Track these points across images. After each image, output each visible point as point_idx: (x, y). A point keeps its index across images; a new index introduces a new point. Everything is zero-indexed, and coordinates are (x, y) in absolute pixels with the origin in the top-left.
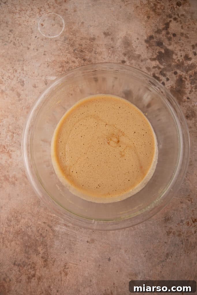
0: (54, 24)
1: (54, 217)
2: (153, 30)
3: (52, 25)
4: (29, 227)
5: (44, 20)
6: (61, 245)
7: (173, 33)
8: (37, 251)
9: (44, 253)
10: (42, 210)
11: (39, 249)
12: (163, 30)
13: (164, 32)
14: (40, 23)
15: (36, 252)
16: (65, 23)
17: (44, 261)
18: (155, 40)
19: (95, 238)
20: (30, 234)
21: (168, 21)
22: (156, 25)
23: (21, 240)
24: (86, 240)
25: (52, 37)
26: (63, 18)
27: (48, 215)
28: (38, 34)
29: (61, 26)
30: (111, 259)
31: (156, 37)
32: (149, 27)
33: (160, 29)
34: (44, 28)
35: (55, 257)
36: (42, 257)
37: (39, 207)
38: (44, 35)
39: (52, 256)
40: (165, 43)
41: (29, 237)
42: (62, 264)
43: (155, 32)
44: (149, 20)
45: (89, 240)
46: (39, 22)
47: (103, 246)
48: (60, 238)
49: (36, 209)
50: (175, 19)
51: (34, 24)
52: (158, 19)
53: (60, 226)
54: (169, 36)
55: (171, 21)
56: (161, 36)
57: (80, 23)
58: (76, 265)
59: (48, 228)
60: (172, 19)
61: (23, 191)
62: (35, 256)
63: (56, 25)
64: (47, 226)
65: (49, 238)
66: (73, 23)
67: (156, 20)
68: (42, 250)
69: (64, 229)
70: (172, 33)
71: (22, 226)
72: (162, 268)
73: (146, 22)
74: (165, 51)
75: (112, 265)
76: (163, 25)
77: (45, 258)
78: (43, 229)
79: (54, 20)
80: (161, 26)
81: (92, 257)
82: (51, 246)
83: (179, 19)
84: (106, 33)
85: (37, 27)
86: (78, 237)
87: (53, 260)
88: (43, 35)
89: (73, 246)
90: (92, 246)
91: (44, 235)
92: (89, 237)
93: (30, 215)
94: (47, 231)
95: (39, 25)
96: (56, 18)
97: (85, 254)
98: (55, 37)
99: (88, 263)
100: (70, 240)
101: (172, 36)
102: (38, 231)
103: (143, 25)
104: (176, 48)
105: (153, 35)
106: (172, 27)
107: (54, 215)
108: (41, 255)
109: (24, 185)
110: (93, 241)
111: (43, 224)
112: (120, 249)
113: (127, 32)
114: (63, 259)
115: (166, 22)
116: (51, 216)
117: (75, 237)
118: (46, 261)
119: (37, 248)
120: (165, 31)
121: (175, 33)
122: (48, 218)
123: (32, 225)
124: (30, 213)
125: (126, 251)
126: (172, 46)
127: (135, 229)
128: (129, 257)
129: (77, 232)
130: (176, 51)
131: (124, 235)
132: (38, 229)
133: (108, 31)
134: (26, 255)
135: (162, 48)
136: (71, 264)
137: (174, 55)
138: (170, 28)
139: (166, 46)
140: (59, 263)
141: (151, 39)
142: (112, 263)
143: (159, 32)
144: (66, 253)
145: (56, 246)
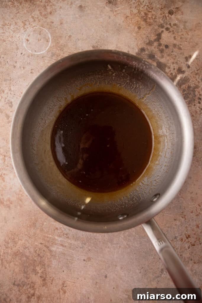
0: (40, 39)
1: (50, 237)
2: (145, 42)
3: (38, 40)
4: (26, 248)
5: (30, 35)
6: (59, 264)
7: (166, 44)
8: (36, 271)
9: (42, 273)
10: (38, 232)
11: (38, 269)
12: (155, 41)
13: (156, 44)
14: (25, 39)
15: (34, 272)
16: (51, 37)
17: (43, 280)
18: (147, 52)
19: (92, 256)
20: (28, 254)
21: (160, 32)
22: (147, 37)
23: (20, 261)
24: (83, 259)
25: (39, 53)
26: (49, 32)
27: (45, 236)
28: (24, 50)
29: (47, 41)
30: (107, 276)
31: (148, 49)
32: (140, 39)
33: (151, 41)
34: (30, 43)
35: (53, 276)
36: (41, 277)
37: (35, 228)
38: (30, 52)
39: (50, 274)
40: (157, 55)
41: (27, 257)
42: (61, 282)
43: (147, 44)
44: (140, 31)
45: (85, 259)
46: (24, 37)
47: (99, 264)
48: (57, 258)
49: (33, 230)
50: (167, 29)
51: (19, 39)
52: (149, 30)
53: (56, 246)
54: (161, 47)
55: (162, 31)
56: (153, 48)
57: (67, 37)
58: (74, 282)
59: (45, 249)
60: (164, 29)
61: (18, 214)
62: (34, 276)
63: (42, 40)
64: (44, 246)
65: (47, 258)
66: (60, 37)
67: (148, 31)
68: (40, 269)
69: (60, 249)
70: (163, 45)
71: (19, 247)
72: (157, 283)
73: (137, 33)
74: (157, 64)
75: (108, 281)
76: (155, 36)
77: (43, 278)
78: (40, 249)
79: (40, 34)
80: (153, 37)
81: (89, 275)
82: (49, 266)
83: (171, 29)
84: (94, 46)
85: (23, 43)
86: (74, 256)
87: (51, 279)
88: (28, 51)
89: (70, 265)
90: (89, 264)
91: (41, 255)
92: (85, 256)
93: (27, 236)
94: (44, 251)
95: (24, 40)
96: (42, 32)
97: (82, 272)
98: (41, 53)
99: (85, 281)
100: (67, 259)
101: (164, 48)
102: (35, 252)
103: (134, 36)
104: (168, 60)
105: (144, 48)
106: (164, 38)
107: (50, 236)
108: (39, 275)
109: (19, 207)
110: (89, 259)
111: (40, 245)
112: (116, 266)
113: (117, 45)
114: (61, 278)
115: (157, 33)
116: (48, 237)
117: (72, 256)
118: (44, 280)
119: (36, 268)
120: (157, 42)
121: (168, 44)
122: (44, 239)
123: (29, 246)
124: (27, 235)
125: (122, 268)
126: (164, 58)
127: (130, 247)
128: (125, 274)
129: (73, 252)
130: (168, 64)
131: (120, 252)
132: (36, 250)
133: (97, 45)
134: (25, 275)
135: (154, 61)
136: (69, 283)
137: (167, 68)
138: (162, 39)
139: (158, 58)
140: (58, 282)
141: (142, 52)
142: (109, 280)
143: (150, 43)
144: (63, 271)
145: (54, 266)
